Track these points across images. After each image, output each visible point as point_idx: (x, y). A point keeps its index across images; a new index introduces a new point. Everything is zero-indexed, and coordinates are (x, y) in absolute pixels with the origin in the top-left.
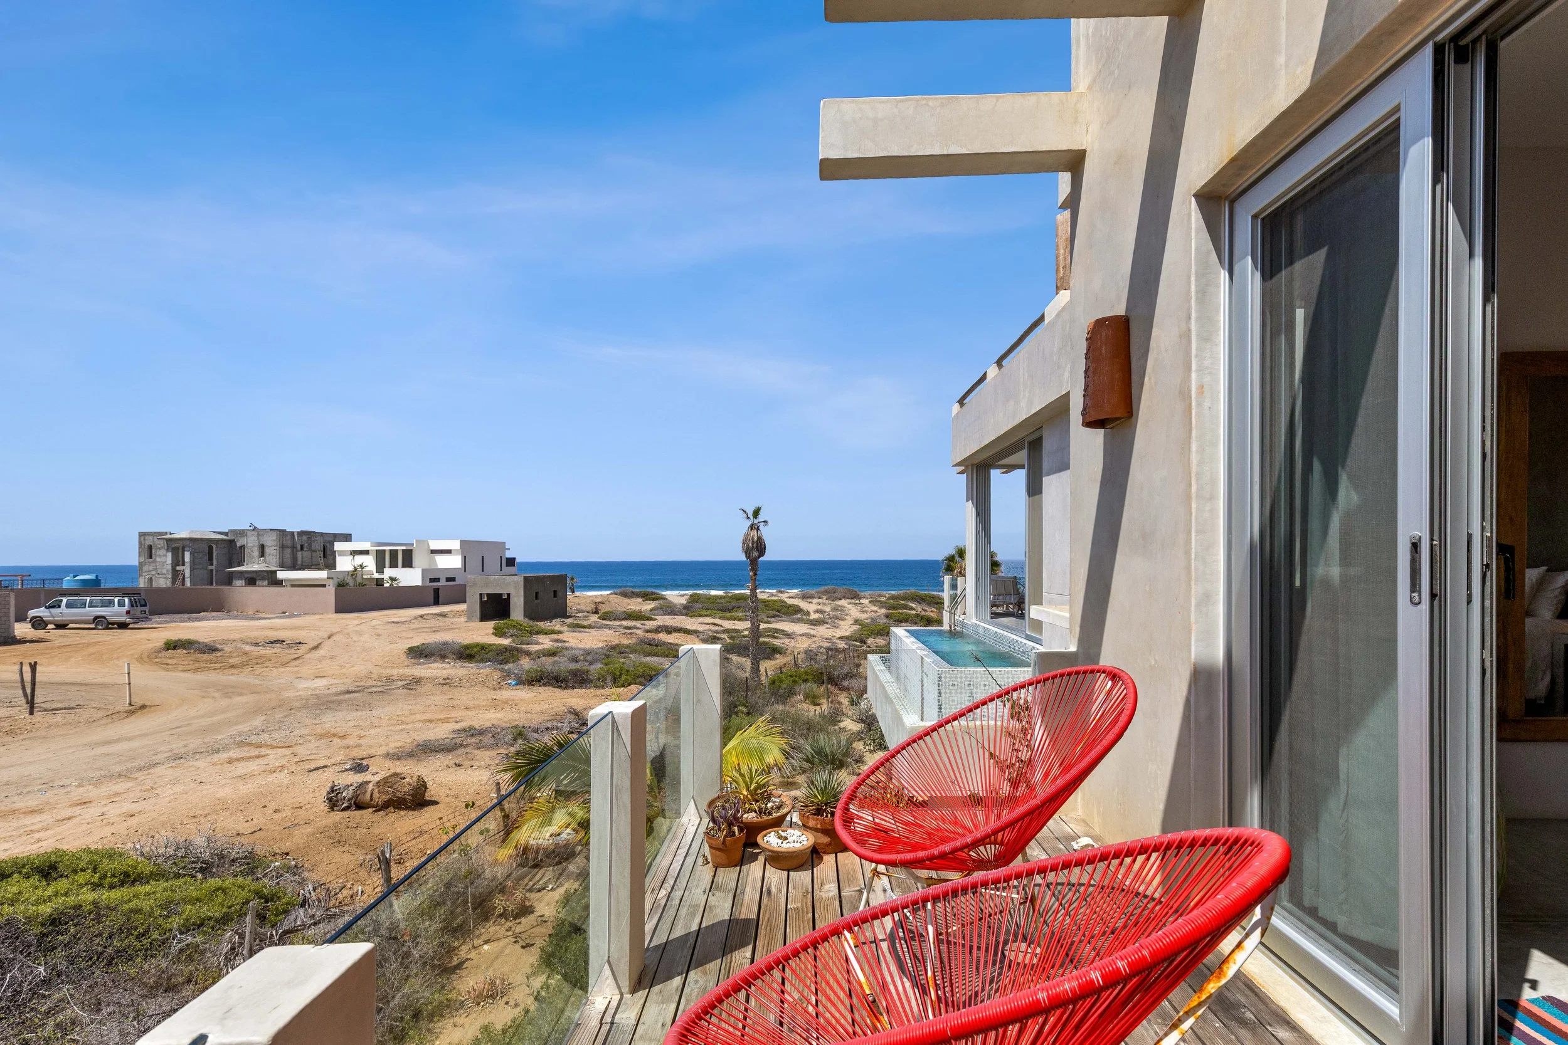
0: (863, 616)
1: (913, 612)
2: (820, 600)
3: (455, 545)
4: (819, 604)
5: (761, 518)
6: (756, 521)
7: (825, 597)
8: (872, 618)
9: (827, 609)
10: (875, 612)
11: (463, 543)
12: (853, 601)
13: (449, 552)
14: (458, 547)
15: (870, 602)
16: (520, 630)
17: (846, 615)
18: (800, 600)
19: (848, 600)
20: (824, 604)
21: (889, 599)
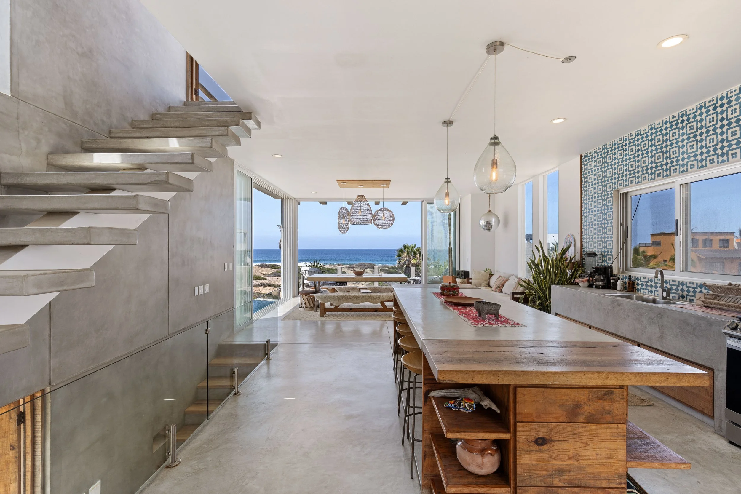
19: (370, 269)
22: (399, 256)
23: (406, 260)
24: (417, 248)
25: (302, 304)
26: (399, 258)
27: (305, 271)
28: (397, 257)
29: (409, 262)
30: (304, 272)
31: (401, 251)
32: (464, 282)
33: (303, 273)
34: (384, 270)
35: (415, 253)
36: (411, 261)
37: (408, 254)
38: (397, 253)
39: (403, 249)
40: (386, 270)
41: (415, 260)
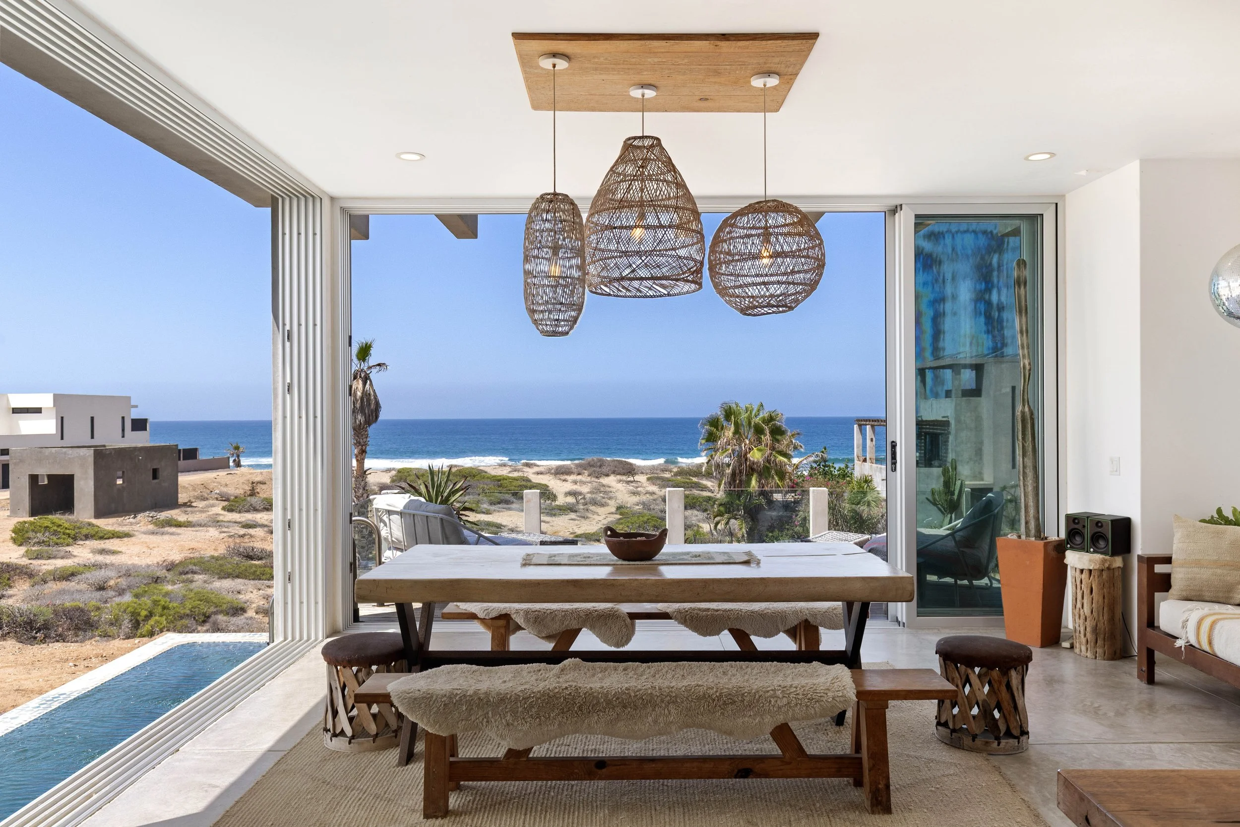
0: (630, 501)
1: (706, 494)
2: (579, 477)
3: (45, 401)
4: (575, 482)
5: (372, 360)
6: (364, 366)
7: (586, 473)
8: (644, 504)
9: (585, 489)
10: (653, 493)
11: (58, 399)
12: (624, 478)
13: (38, 411)
14: (51, 405)
15: (648, 479)
16: (55, 533)
17: (610, 498)
18: (552, 477)
19: (619, 477)
20: (583, 483)
21: (676, 474)
22: (711, 438)
23: (733, 450)
24: (764, 414)
25: (335, 713)
26: (710, 444)
27: (390, 513)
28: (703, 441)
29: (739, 456)
30: (385, 518)
31: (714, 423)
32: (1109, 568)
33: (382, 521)
34: (658, 478)
35: (759, 431)
36: (746, 454)
37: (736, 432)
38: (704, 430)
39: (722, 418)
40: (663, 479)
41: (760, 450)
